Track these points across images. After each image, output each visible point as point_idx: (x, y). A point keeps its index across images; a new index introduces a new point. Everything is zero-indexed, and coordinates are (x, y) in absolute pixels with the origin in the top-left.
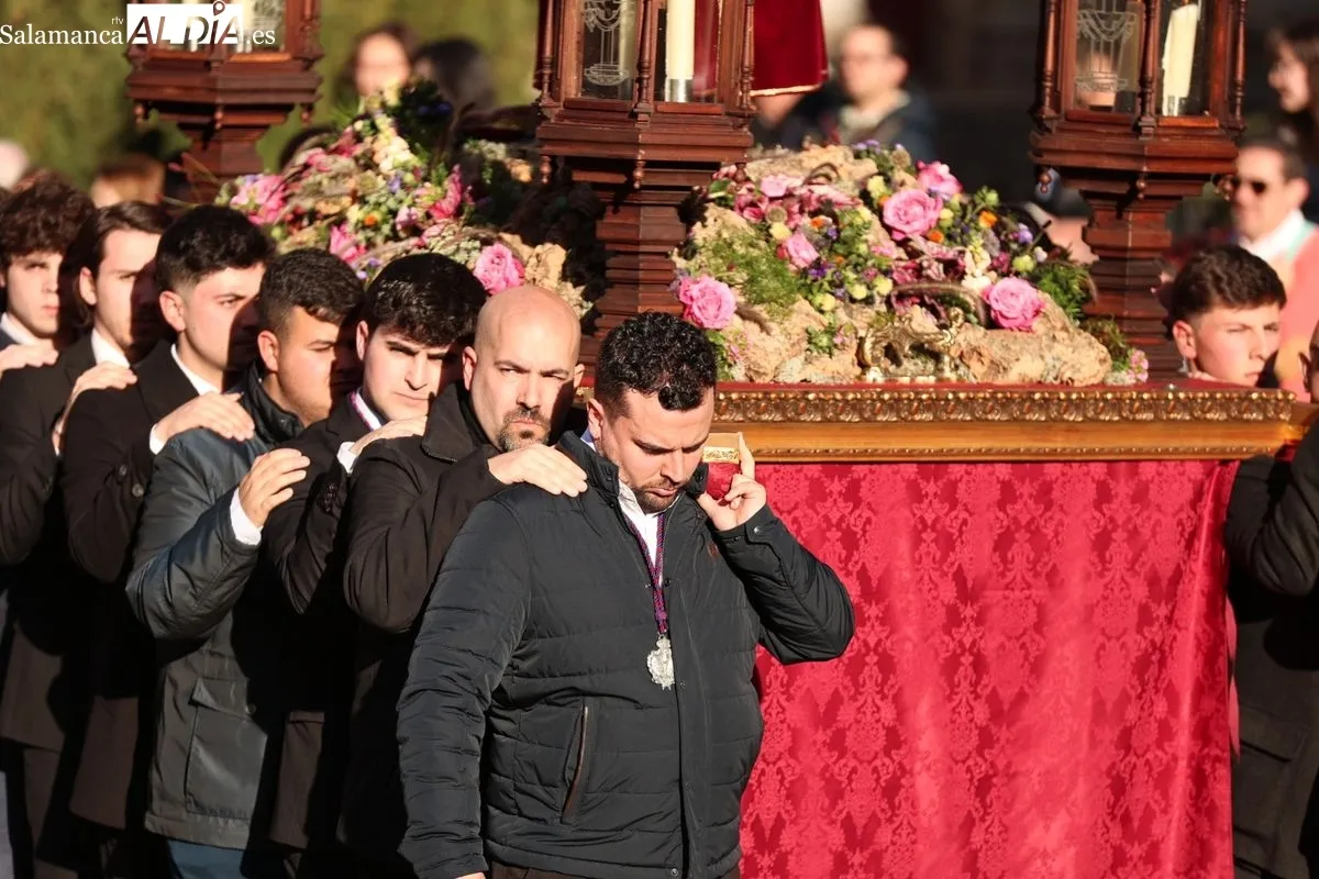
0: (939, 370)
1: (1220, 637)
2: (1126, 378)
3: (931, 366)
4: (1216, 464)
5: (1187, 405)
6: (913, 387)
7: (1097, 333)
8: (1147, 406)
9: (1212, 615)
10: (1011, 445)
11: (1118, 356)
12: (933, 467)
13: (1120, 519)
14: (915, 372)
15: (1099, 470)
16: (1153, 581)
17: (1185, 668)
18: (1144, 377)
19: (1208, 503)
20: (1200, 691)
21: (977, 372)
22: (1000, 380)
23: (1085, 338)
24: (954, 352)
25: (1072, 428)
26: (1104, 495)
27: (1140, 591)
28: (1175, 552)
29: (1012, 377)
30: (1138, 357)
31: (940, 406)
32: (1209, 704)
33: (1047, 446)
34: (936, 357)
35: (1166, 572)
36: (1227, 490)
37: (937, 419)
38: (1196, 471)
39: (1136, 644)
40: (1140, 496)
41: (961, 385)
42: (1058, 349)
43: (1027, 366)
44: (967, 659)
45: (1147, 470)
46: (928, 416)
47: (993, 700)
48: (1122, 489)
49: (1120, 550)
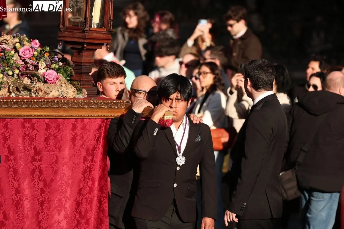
0: (31, 94)
1: (106, 165)
2: (81, 96)
3: (29, 93)
4: (105, 120)
5: (96, 104)
6: (23, 99)
7: (74, 85)
8: (86, 104)
9: (104, 160)
10: (49, 114)
11: (79, 91)
12: (28, 119)
13: (79, 134)
14: (24, 94)
15: (73, 121)
16: (87, 150)
17: (96, 173)
18: (86, 96)
19: (103, 131)
20: (100, 179)
21: (41, 94)
22: (47, 97)
23: (70, 86)
24: (35, 89)
25: (65, 110)
26: (74, 127)
27: (84, 153)
28: (94, 143)
29: (50, 96)
30: (84, 91)
31: (30, 103)
32: (103, 183)
33: (59, 114)
34: (30, 90)
35: (91, 148)
36: (108, 126)
37: (29, 107)
38: (99, 121)
39: (82, 166)
40: (84, 128)
41: (37, 98)
42: (63, 88)
43: (54, 93)
44: (37, 170)
45: (86, 121)
46: (26, 106)
47: (44, 181)
48: (79, 126)
49: (78, 142)
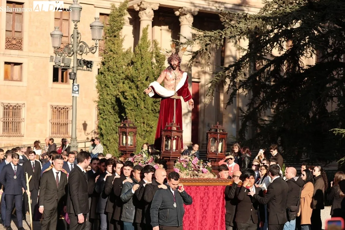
0: (198, 177)
1: (224, 203)
2: (215, 178)
3: (197, 177)
4: (224, 186)
5: (221, 180)
6: (196, 179)
7: (213, 174)
8: (217, 181)
9: (223, 200)
10: (205, 184)
11: (215, 176)
12: (198, 186)
13: (215, 191)
14: (196, 177)
15: (213, 187)
16: (218, 197)
17: (221, 206)
18: (217, 178)
19: (223, 190)
20: (222, 208)
21: (202, 177)
22: (204, 178)
23: (211, 174)
24: (199, 175)
25: (211, 183)
26: (213, 189)
27: (217, 198)
28: (220, 195)
29: (205, 178)
30: (216, 176)
31: (199, 180)
32: (223, 209)
33: (208, 184)
34: (198, 176)
35: (219, 197)
36: (225, 189)
37: (198, 182)
38: (222, 187)
39: (216, 203)
40: (217, 189)
41: (200, 179)
42: (209, 175)
43: (206, 177)
44: (201, 205)
45: (217, 187)
46: (194, 182)
47: (204, 209)
48: (215, 188)
49: (215, 194)
